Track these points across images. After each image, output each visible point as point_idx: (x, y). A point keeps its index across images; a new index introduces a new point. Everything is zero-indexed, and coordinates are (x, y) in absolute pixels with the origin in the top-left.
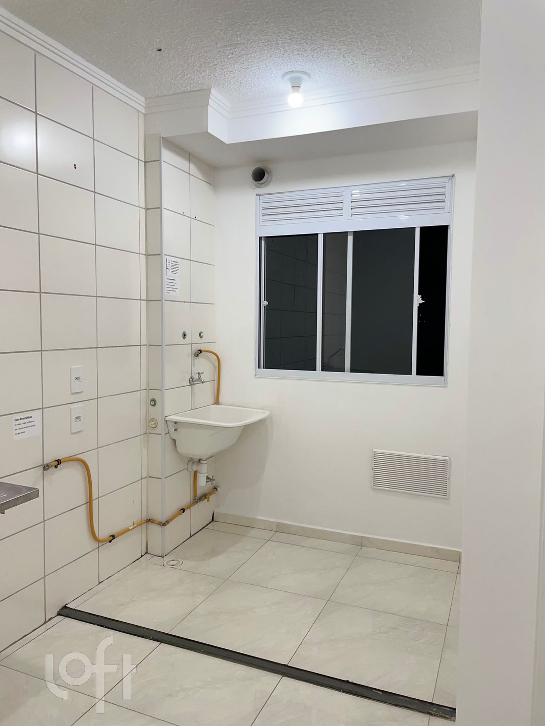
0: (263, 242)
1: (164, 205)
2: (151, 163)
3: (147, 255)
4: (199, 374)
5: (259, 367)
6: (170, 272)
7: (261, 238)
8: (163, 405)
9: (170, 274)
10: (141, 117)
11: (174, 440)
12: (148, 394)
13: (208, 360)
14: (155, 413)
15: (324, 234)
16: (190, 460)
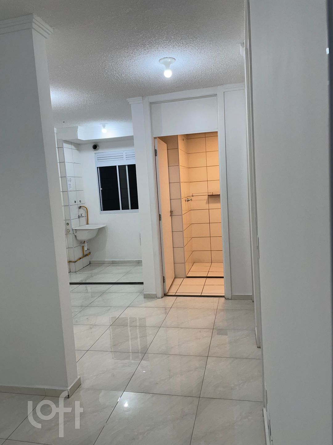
0: (98, 169)
1: (65, 161)
2: (60, 148)
3: (61, 177)
4: (81, 214)
5: (101, 211)
6: (69, 182)
7: (97, 167)
8: (71, 224)
9: (69, 183)
10: (55, 133)
11: (76, 236)
12: (66, 221)
13: (83, 209)
14: (68, 227)
15: (118, 166)
16: (81, 243)
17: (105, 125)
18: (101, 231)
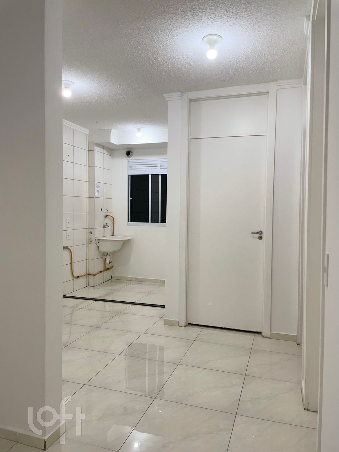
0: (130, 177)
1: (95, 165)
2: (91, 151)
3: (89, 182)
4: (107, 224)
5: (129, 222)
7: (129, 175)
8: (94, 234)
9: (96, 188)
10: (88, 135)
11: (98, 246)
12: (89, 230)
13: (110, 219)
14: (92, 236)
15: (151, 175)
16: (103, 254)
17: (140, 129)
18: (126, 243)
